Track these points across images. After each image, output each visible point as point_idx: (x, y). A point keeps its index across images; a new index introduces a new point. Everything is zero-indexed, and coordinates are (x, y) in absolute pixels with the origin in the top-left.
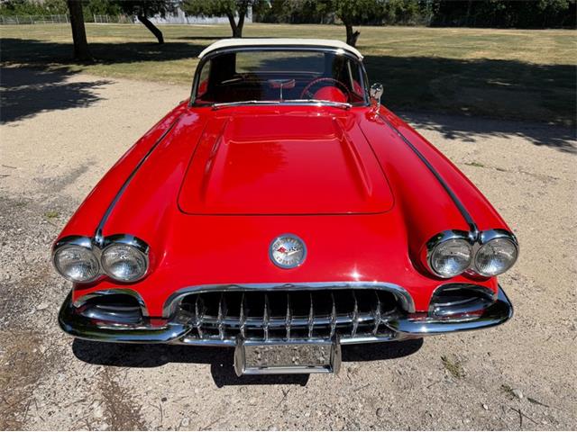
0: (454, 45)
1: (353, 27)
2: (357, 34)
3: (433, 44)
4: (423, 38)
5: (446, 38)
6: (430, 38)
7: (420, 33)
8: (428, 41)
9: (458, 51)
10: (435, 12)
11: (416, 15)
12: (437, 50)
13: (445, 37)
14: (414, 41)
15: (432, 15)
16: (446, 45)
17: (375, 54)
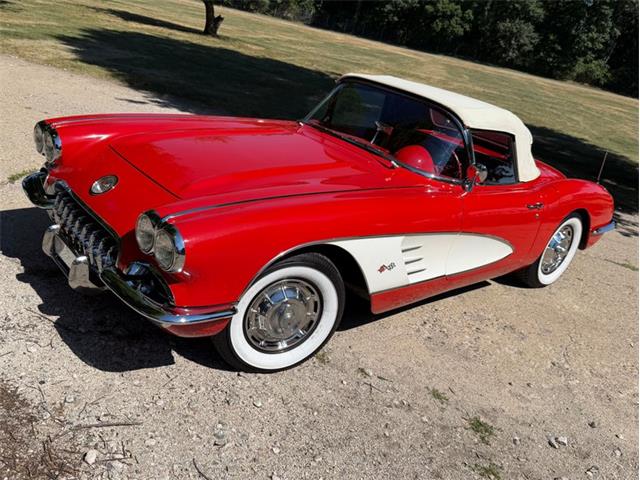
0: (336, 56)
1: (216, 7)
2: (220, 19)
3: (313, 50)
4: (301, 39)
5: (329, 45)
6: (310, 41)
7: (298, 32)
8: (307, 44)
9: (341, 64)
10: (316, 8)
11: (294, 7)
12: (318, 59)
13: (326, 43)
14: (291, 41)
15: (313, 11)
16: (328, 54)
17: (241, 50)
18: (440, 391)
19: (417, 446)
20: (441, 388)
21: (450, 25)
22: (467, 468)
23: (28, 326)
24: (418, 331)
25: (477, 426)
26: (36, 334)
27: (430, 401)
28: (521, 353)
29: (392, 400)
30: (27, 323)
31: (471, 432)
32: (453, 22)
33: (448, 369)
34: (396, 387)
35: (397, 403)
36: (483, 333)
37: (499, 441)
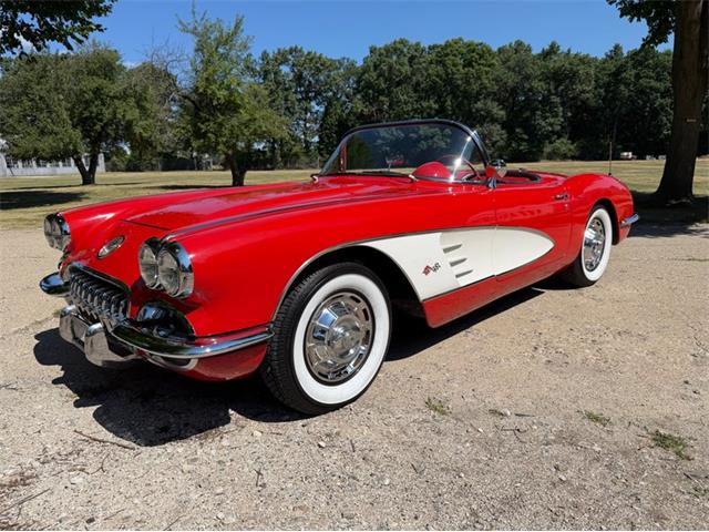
18: (595, 413)
19: (608, 483)
20: (595, 409)
21: (434, 142)
22: (688, 497)
23: (70, 454)
24: (533, 357)
25: (662, 441)
26: (82, 460)
27: (589, 426)
28: (653, 353)
29: (546, 436)
30: (70, 449)
31: (659, 450)
32: (435, 139)
33: (589, 388)
34: (542, 420)
35: (553, 438)
36: (602, 343)
37: (699, 452)
